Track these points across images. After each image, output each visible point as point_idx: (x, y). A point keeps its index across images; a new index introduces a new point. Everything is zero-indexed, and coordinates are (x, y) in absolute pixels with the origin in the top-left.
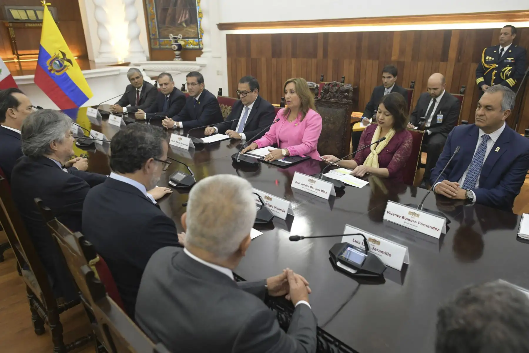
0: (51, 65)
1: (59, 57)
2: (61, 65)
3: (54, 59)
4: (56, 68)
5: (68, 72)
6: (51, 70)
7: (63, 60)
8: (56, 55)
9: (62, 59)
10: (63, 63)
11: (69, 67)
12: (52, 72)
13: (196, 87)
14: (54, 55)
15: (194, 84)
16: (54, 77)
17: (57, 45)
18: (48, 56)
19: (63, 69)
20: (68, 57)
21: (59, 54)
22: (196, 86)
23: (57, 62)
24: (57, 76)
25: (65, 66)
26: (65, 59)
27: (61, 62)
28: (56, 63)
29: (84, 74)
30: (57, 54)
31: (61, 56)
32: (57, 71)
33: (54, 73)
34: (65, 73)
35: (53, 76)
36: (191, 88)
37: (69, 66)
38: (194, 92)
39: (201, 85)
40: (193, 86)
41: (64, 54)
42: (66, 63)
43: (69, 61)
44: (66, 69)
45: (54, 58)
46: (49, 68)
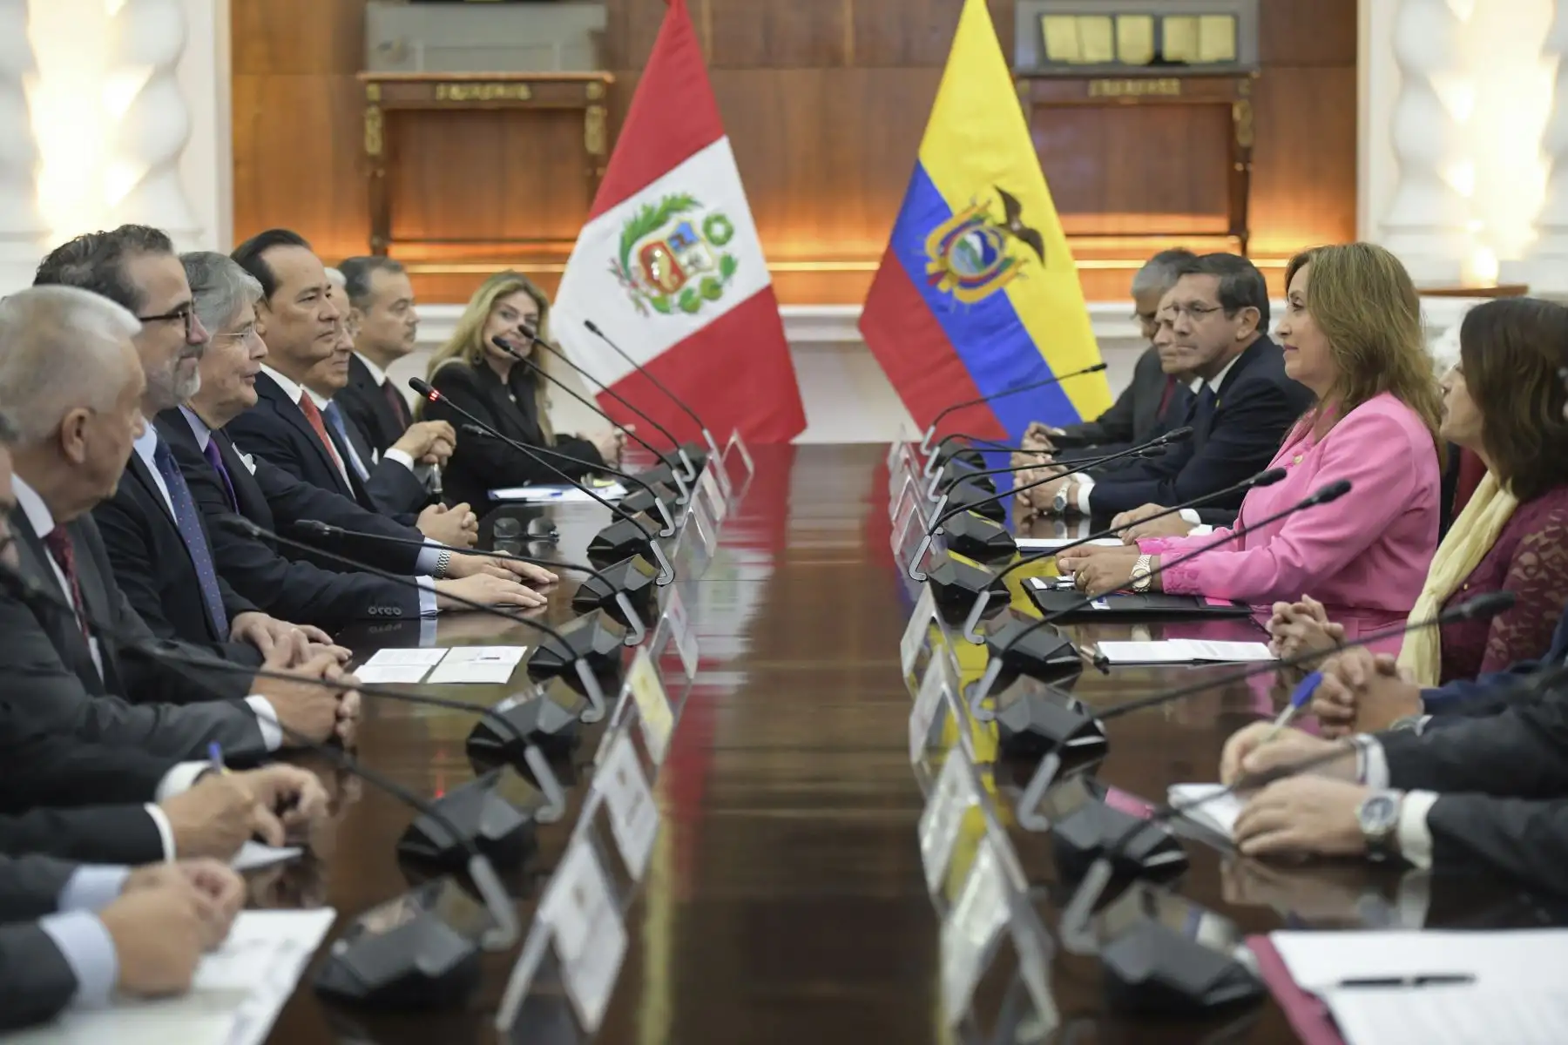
0: (944, 254)
1: (989, 216)
2: (989, 254)
3: (964, 227)
4: (960, 266)
5: (1018, 293)
6: (939, 276)
7: (1002, 232)
8: (974, 205)
9: (1001, 225)
10: (1002, 242)
11: (1024, 269)
12: (944, 286)
13: (1211, 329)
14: (966, 204)
15: (1198, 310)
16: (944, 309)
17: (990, 163)
18: (941, 211)
19: (994, 275)
20: (1028, 219)
21: (989, 202)
22: (1208, 319)
23: (975, 242)
24: (960, 305)
25: (1008, 262)
26: (1016, 226)
27: (993, 241)
28: (965, 245)
29: (1096, 318)
30: (981, 202)
31: (998, 213)
32: (967, 284)
33: (950, 293)
34: (1001, 295)
35: (942, 306)
36: (1185, 329)
37: (1026, 261)
38: (1195, 347)
39: (1239, 320)
40: (1191, 319)
41: (1012, 205)
42: (1015, 247)
43: (1032, 238)
44: (1009, 272)
45: (966, 218)
46: (931, 268)
